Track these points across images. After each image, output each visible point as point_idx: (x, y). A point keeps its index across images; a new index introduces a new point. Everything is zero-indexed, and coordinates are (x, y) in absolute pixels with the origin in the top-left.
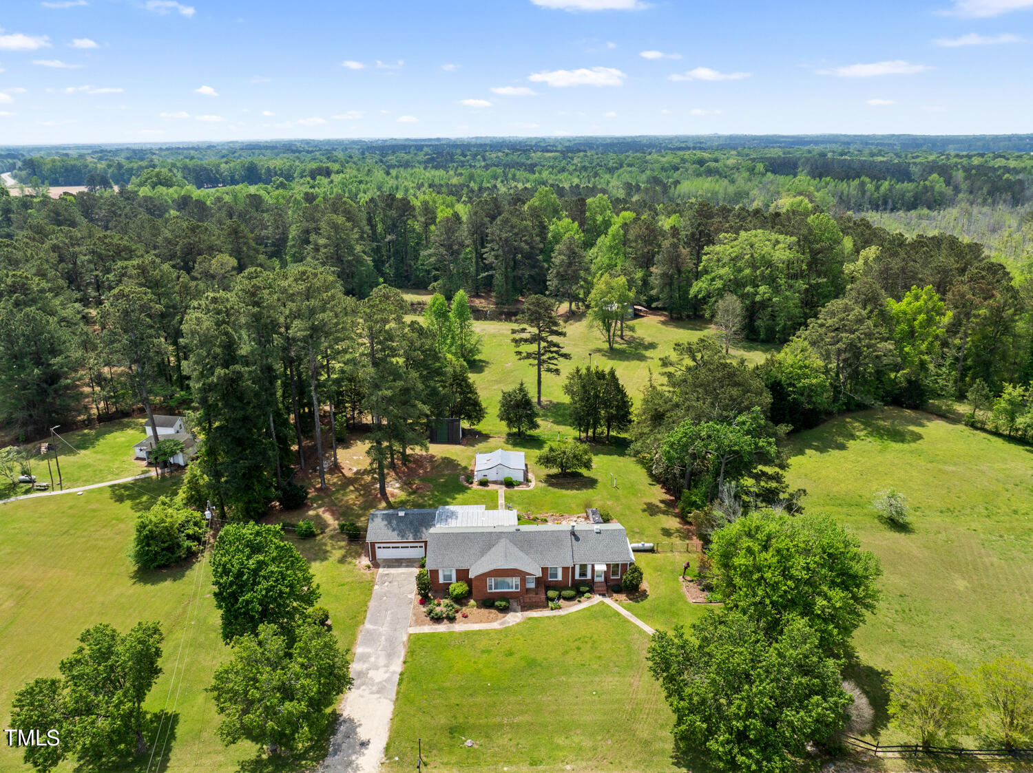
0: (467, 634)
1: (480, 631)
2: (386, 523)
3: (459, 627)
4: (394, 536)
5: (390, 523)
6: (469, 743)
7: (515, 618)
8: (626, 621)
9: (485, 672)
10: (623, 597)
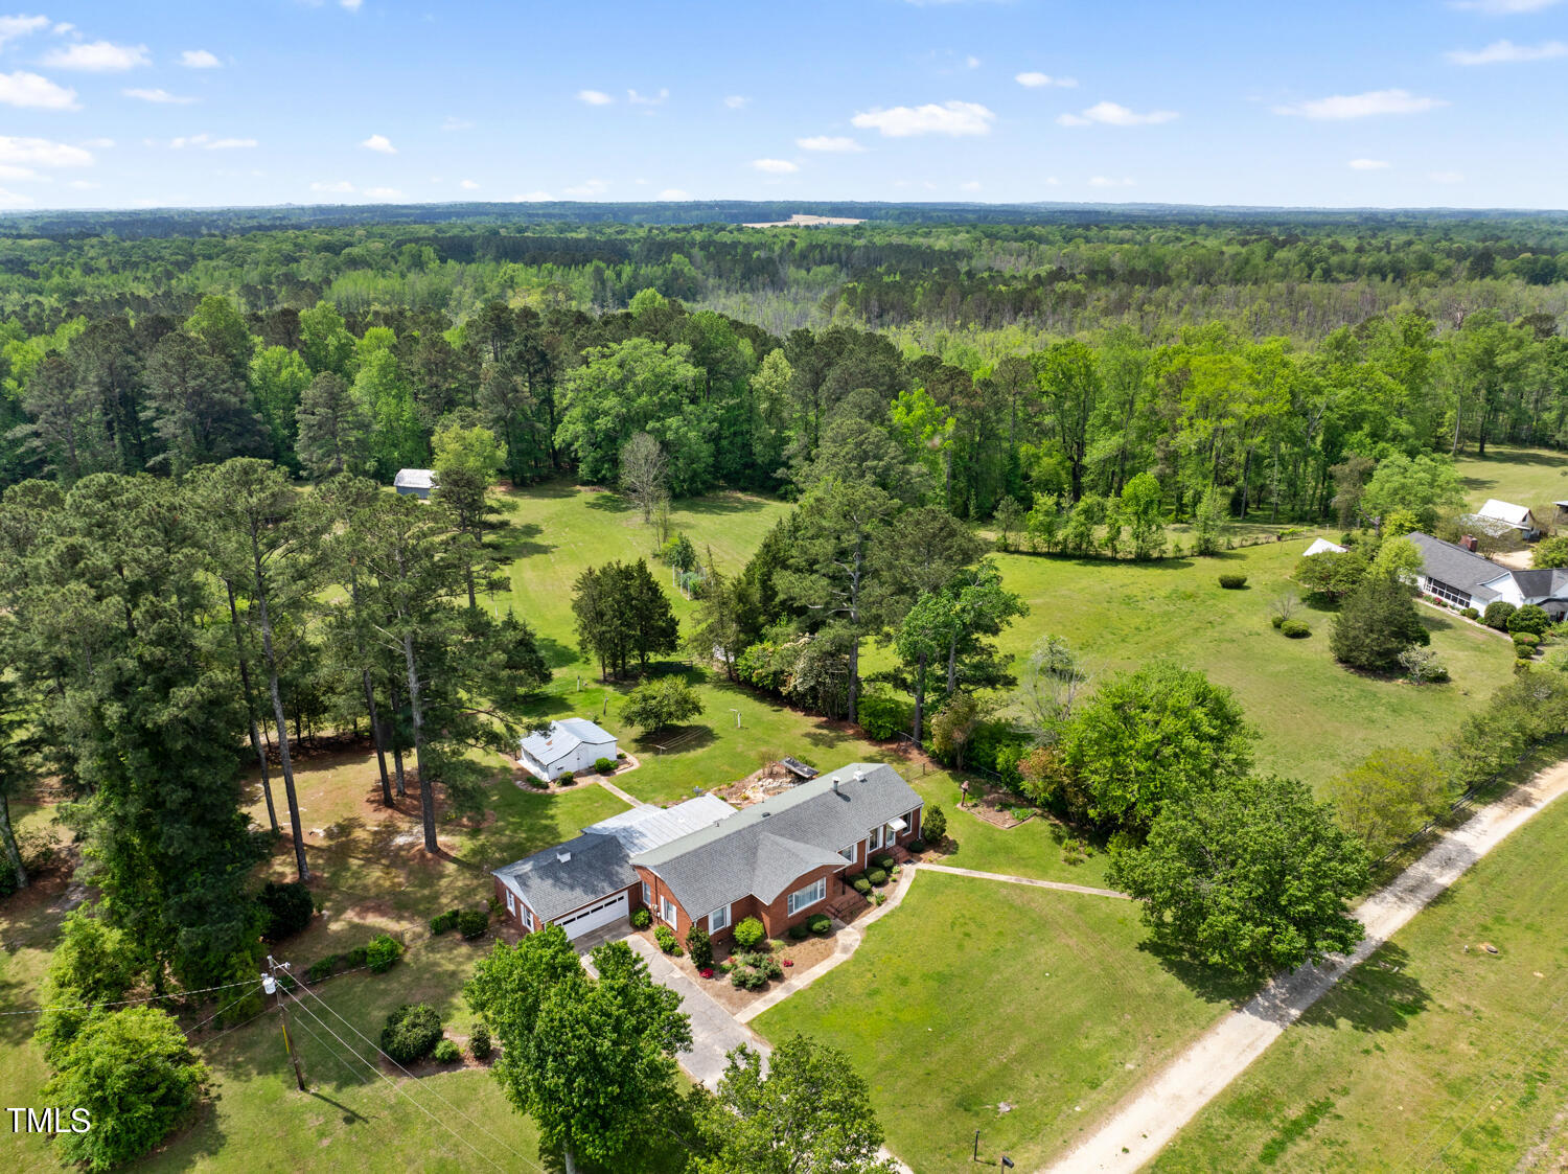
0: (819, 984)
1: (830, 973)
2: (550, 881)
3: (799, 981)
4: (579, 897)
5: (557, 879)
6: (1004, 1108)
7: (850, 937)
8: (973, 880)
9: (906, 1016)
10: (931, 854)
